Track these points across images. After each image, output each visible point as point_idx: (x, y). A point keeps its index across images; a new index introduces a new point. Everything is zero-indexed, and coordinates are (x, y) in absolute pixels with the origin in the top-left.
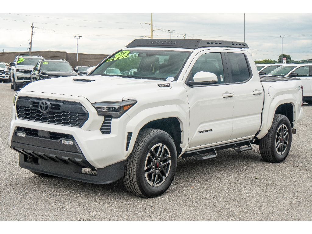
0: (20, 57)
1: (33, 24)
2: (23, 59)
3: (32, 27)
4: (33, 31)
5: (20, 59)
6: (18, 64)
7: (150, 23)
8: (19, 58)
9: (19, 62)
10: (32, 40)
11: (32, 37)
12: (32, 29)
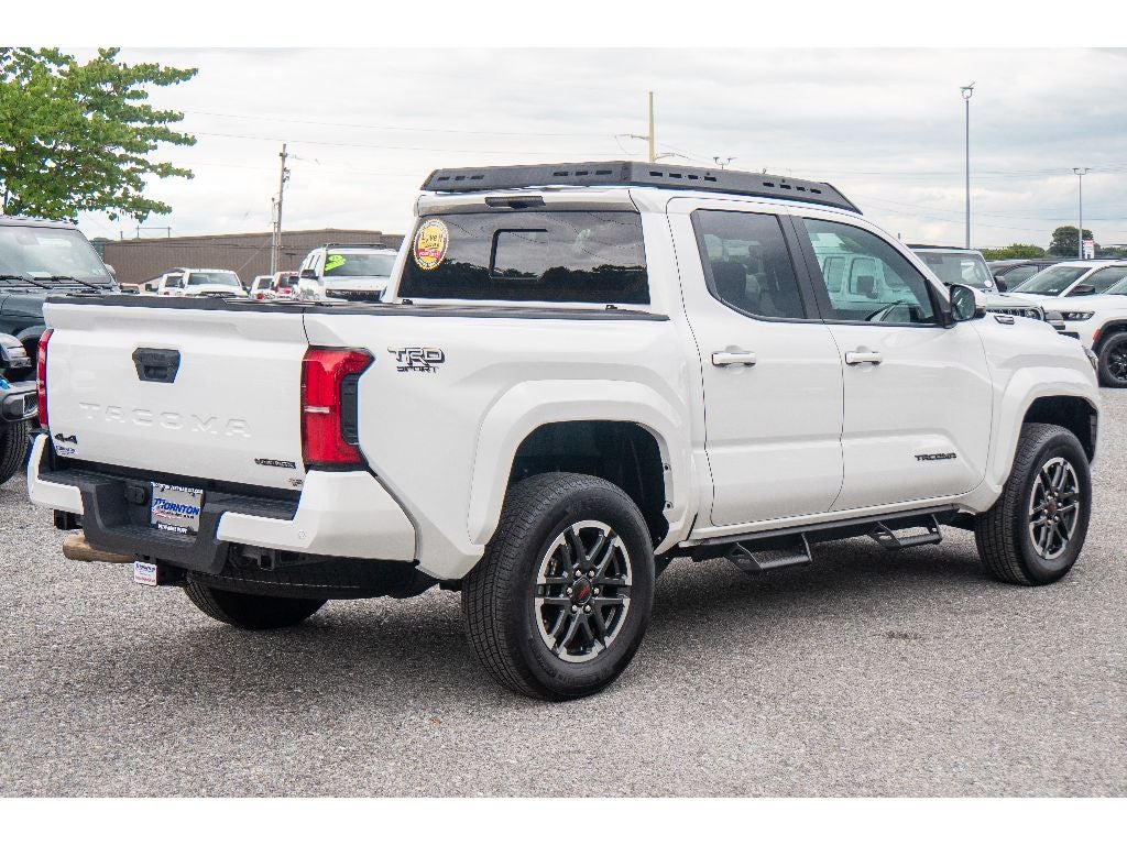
0: (331, 252)
1: (285, 145)
2: (340, 257)
3: (283, 156)
4: (285, 170)
5: (331, 259)
6: (326, 274)
7: (647, 134)
8: (328, 256)
9: (330, 267)
10: (281, 197)
11: (282, 187)
12: (283, 160)
